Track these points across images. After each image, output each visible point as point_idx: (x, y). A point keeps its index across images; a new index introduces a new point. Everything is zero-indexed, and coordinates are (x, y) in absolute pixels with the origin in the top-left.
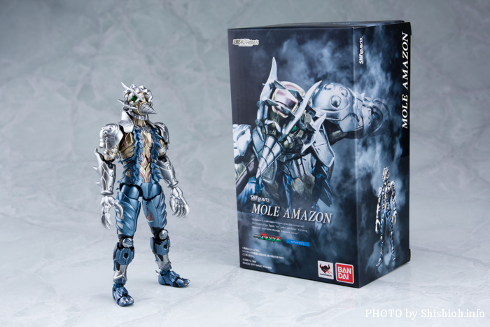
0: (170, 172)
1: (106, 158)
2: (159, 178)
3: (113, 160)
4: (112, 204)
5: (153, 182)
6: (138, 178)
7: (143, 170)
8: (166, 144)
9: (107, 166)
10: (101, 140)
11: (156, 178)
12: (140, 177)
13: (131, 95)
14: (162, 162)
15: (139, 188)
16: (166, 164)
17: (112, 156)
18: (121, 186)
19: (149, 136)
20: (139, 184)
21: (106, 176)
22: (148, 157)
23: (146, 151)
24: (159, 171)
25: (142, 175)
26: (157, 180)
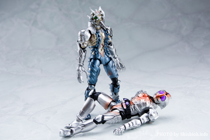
0: (114, 50)
1: (82, 46)
2: (109, 54)
3: (86, 48)
4: (83, 71)
5: (106, 56)
6: (98, 55)
7: (101, 51)
8: (111, 37)
9: (82, 51)
10: (79, 37)
11: (107, 54)
12: (99, 54)
13: (94, 16)
14: (110, 46)
15: (100, 60)
16: (112, 47)
17: (85, 45)
18: (91, 60)
19: (103, 35)
20: (99, 58)
21: (81, 56)
22: (103, 45)
23: (102, 42)
24: (109, 51)
25: (100, 54)
26: (108, 55)
